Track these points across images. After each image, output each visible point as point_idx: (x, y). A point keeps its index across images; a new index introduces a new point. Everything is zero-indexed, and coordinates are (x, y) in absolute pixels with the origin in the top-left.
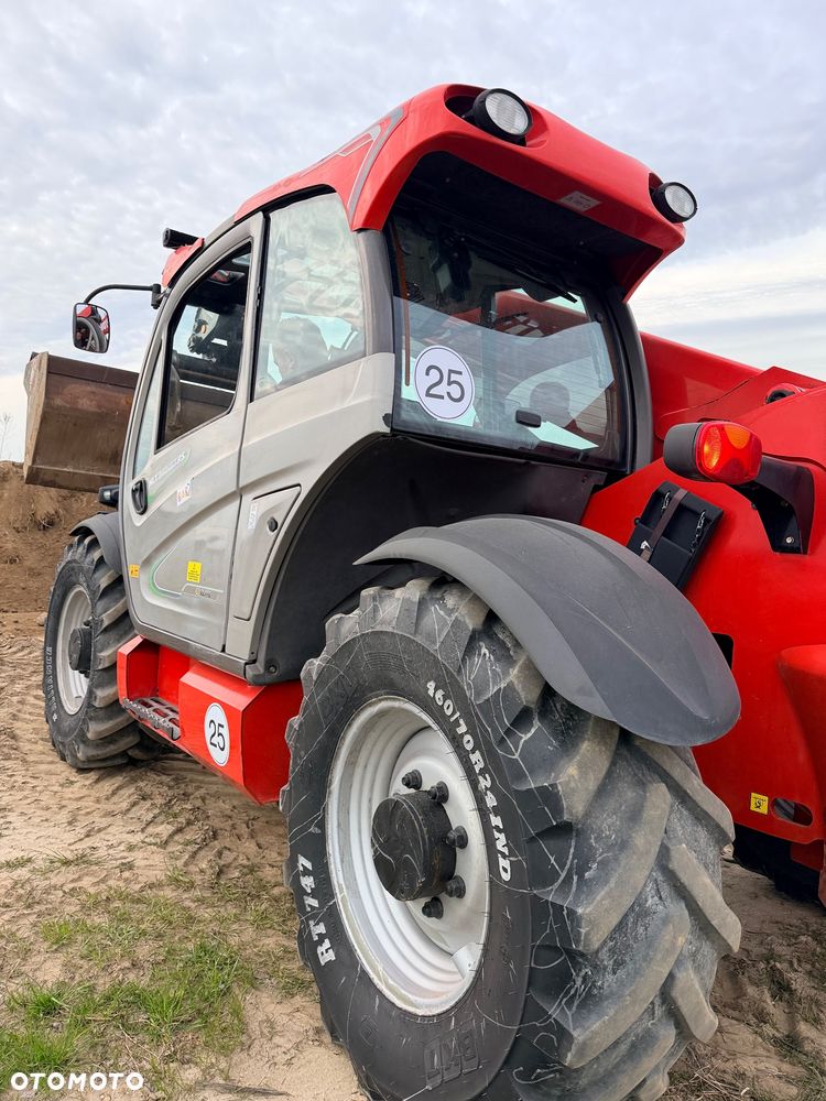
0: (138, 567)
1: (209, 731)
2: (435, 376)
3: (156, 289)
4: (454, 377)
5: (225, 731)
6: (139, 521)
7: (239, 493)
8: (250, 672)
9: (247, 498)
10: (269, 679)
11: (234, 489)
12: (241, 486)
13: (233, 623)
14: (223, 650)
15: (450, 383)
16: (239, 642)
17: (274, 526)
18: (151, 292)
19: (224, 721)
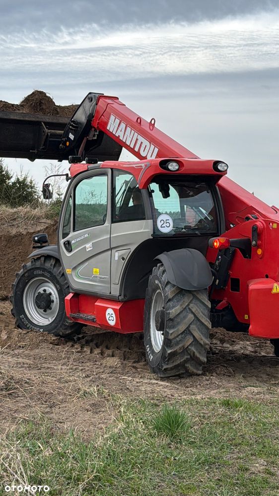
0: (71, 270)
1: (107, 317)
2: (162, 222)
3: (67, 175)
4: (167, 221)
5: (114, 315)
6: (69, 255)
7: (111, 249)
8: (120, 298)
9: (114, 251)
10: (125, 300)
11: (109, 248)
12: (111, 247)
13: (112, 286)
14: (110, 293)
15: (166, 223)
16: (116, 291)
17: (123, 259)
18: (65, 176)
19: (113, 313)
